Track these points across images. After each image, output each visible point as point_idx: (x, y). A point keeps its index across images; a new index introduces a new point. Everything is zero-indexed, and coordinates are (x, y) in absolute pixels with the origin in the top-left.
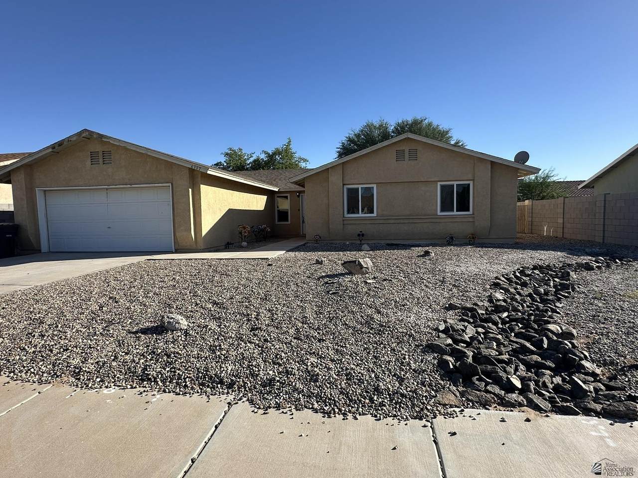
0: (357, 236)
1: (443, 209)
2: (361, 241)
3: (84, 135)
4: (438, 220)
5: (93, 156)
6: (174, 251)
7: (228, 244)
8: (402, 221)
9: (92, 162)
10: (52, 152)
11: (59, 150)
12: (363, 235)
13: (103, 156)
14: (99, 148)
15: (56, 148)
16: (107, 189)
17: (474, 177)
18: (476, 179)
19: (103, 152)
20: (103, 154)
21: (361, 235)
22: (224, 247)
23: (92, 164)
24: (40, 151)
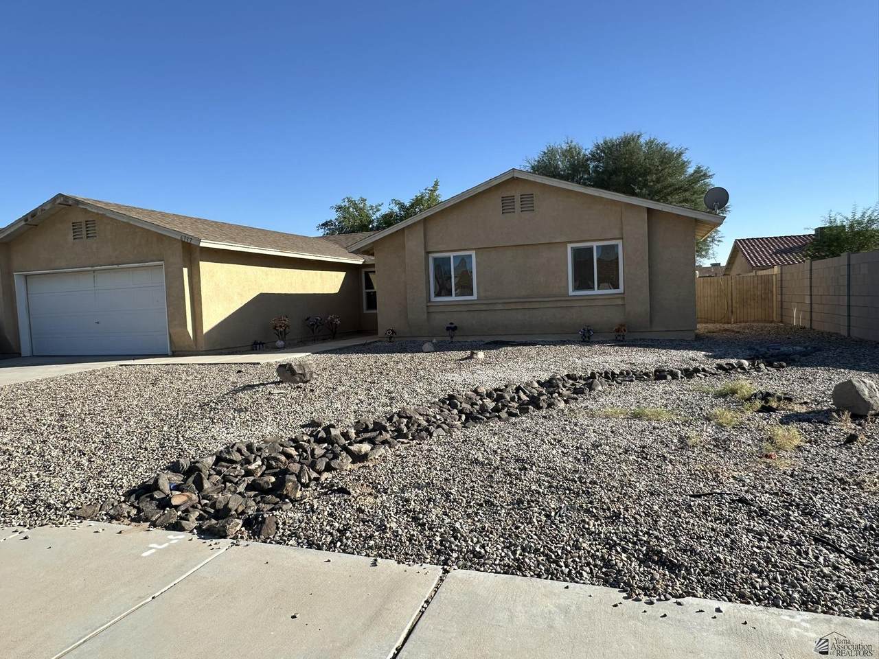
0: (445, 330)
1: (577, 287)
2: (452, 338)
3: (58, 201)
4: (568, 304)
5: (76, 227)
6: (169, 353)
7: (255, 343)
8: (513, 306)
9: (74, 235)
10: (26, 224)
11: (34, 223)
12: (455, 328)
13: (87, 228)
14: (81, 218)
15: (29, 220)
16: (94, 271)
17: (622, 234)
18: (624, 236)
19: (86, 221)
20: (87, 224)
21: (452, 329)
22: (249, 348)
23: (74, 239)
24: (12, 225)
